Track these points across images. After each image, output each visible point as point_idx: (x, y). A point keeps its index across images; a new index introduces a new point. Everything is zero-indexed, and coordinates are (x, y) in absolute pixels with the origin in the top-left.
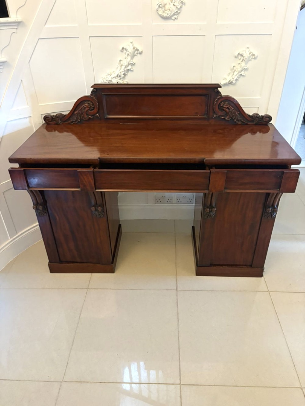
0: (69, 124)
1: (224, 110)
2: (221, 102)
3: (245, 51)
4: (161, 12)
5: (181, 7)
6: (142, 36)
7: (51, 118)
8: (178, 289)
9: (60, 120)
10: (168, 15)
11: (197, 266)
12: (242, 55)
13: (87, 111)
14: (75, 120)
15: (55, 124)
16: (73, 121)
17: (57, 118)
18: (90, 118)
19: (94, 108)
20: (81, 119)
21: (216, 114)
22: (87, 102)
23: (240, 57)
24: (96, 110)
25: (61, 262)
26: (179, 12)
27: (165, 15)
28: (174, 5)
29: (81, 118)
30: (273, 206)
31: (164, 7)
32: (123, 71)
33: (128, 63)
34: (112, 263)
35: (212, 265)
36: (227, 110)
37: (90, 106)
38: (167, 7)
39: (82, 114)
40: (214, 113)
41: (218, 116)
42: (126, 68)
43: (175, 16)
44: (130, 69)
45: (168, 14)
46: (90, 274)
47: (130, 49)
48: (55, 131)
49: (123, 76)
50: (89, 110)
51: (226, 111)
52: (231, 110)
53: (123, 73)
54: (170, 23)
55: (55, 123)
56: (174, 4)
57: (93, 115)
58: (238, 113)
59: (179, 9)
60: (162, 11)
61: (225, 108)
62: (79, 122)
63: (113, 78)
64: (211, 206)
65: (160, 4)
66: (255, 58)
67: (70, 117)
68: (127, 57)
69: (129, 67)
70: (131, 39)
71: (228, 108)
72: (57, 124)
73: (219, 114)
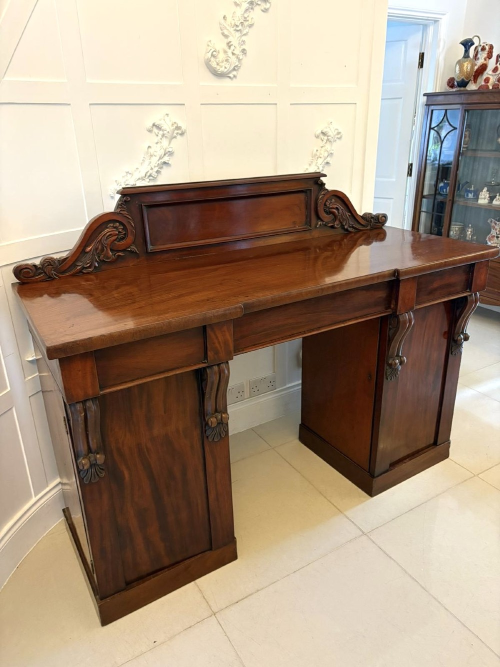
0: (73, 275)
2: (326, 201)
3: (329, 127)
4: (214, 64)
6: (184, 104)
7: (33, 268)
9: (54, 271)
10: (226, 70)
13: (113, 242)
14: (88, 265)
15: (42, 281)
16: (84, 268)
17: (48, 265)
18: (119, 255)
19: (126, 234)
20: (102, 262)
21: (322, 221)
22: (112, 225)
24: (130, 239)
26: (240, 66)
27: (221, 69)
28: (233, 54)
29: (100, 260)
30: (462, 332)
31: (218, 55)
32: (156, 165)
33: (165, 151)
37: (119, 232)
39: (103, 250)
40: (318, 218)
41: (324, 223)
42: (160, 161)
43: (234, 73)
44: (167, 162)
45: (225, 68)
47: (167, 127)
48: (41, 296)
49: (156, 174)
50: (115, 240)
51: (333, 213)
52: (340, 211)
53: (156, 169)
54: (226, 82)
55: (44, 278)
56: (234, 52)
57: (124, 250)
58: (349, 214)
60: (216, 64)
61: (333, 208)
62: (95, 267)
63: (139, 179)
64: (398, 355)
65: (213, 50)
67: (76, 260)
68: (160, 140)
69: (166, 159)
70: (166, 109)
71: (337, 209)
72: (50, 279)
73: (326, 220)
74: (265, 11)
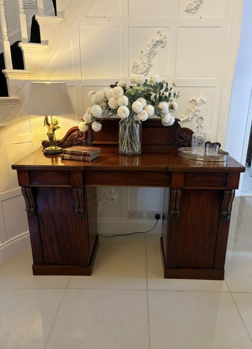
1: (184, 139)
2: (181, 132)
3: (197, 98)
5: (149, 67)
8: (148, 289)
11: (165, 268)
12: (195, 101)
13: (76, 138)
16: (65, 146)
18: (78, 143)
19: (82, 135)
22: (77, 131)
23: (193, 102)
24: (84, 137)
25: (44, 264)
26: (148, 71)
27: (138, 73)
28: (144, 66)
29: (71, 143)
30: (227, 210)
31: (137, 67)
34: (90, 265)
35: (178, 268)
36: (186, 138)
37: (79, 134)
38: (139, 67)
39: (72, 140)
40: (176, 141)
41: (178, 143)
43: (145, 74)
45: (140, 72)
46: (69, 276)
50: (78, 137)
52: (188, 138)
57: (81, 141)
59: (148, 69)
60: (136, 70)
61: (184, 136)
62: (69, 146)
64: (175, 209)
65: (134, 65)
66: (204, 103)
67: (63, 142)
73: (180, 141)
74: (163, 47)
